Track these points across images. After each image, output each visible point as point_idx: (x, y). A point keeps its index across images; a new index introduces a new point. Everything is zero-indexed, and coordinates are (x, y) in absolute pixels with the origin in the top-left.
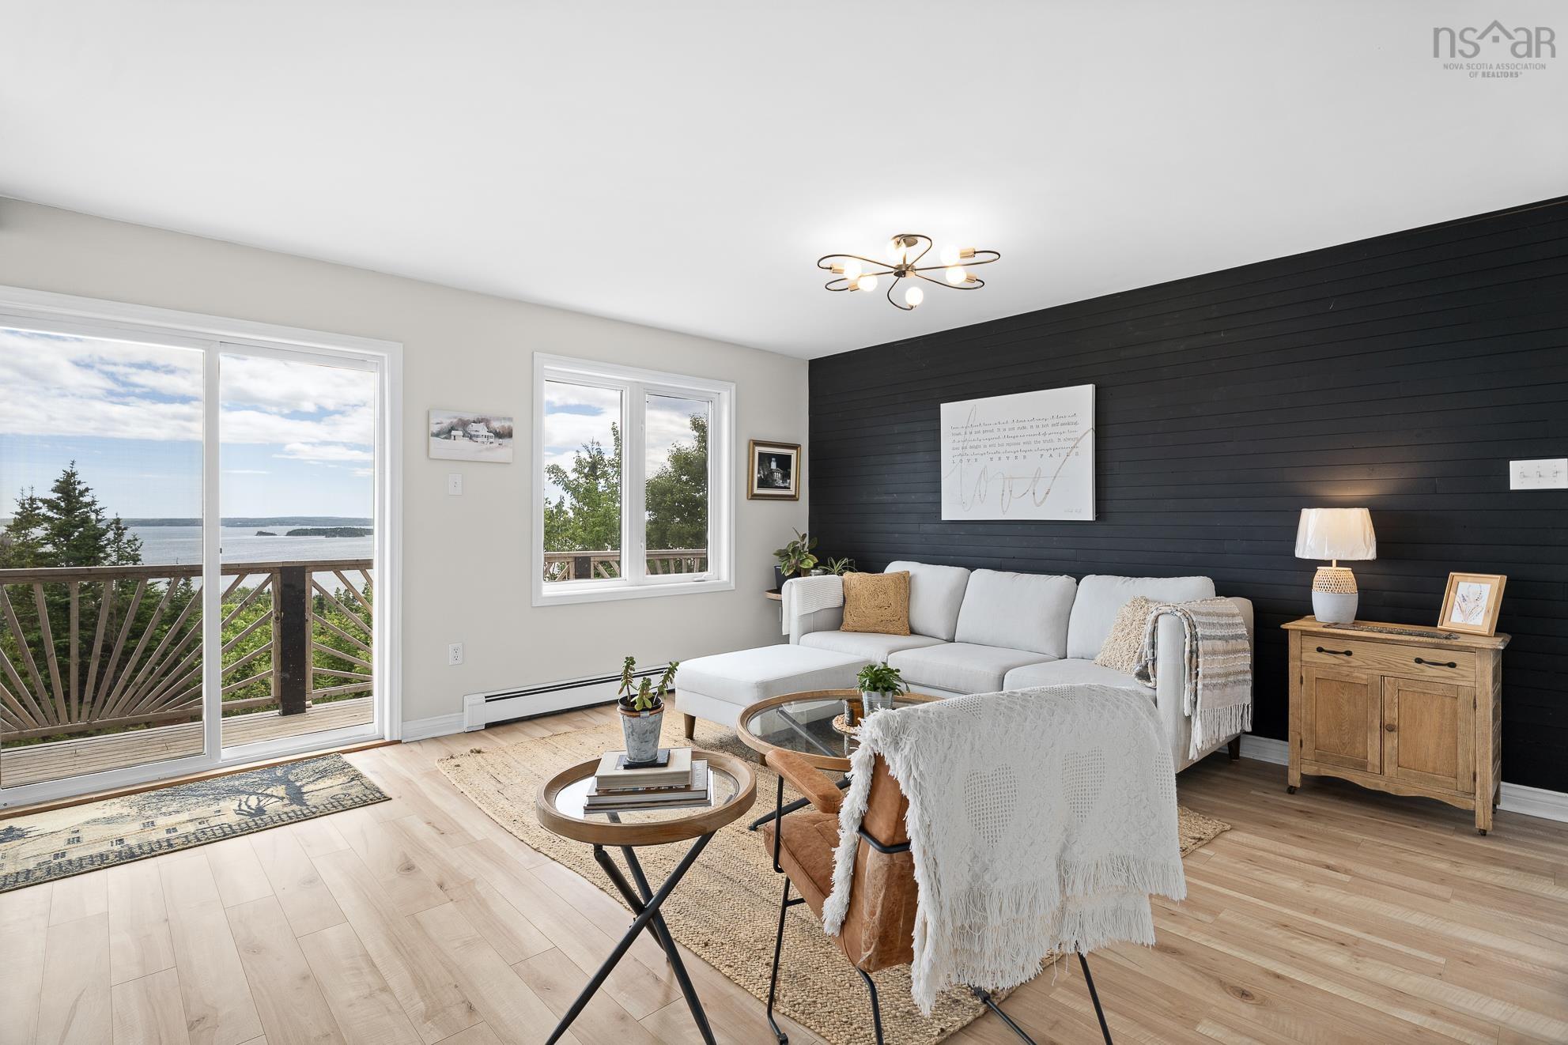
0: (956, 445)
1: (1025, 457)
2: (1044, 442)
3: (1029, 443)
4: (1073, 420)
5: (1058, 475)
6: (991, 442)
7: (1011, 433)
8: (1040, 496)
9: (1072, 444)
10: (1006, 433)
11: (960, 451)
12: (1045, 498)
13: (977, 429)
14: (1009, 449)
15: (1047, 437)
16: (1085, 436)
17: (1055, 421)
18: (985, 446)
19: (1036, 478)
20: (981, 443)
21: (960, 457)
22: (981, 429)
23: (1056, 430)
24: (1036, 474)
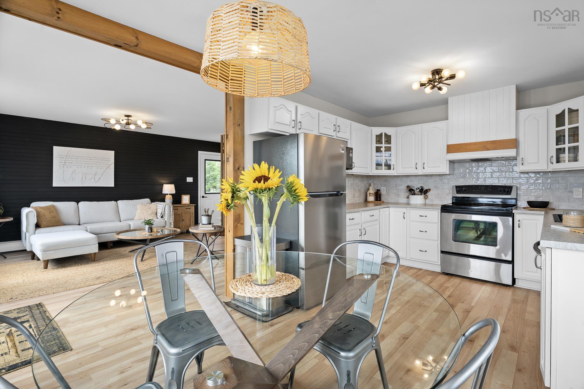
0: (61, 161)
1: (91, 168)
2: (99, 164)
3: (93, 164)
4: (108, 159)
5: (103, 174)
6: (78, 162)
7: (86, 160)
8: (96, 180)
9: (108, 166)
10: (84, 160)
11: (63, 163)
12: (98, 180)
13: (71, 157)
14: (85, 165)
15: (99, 163)
16: (112, 165)
17: (102, 159)
18: (75, 163)
19: (95, 175)
20: (73, 162)
21: (63, 166)
22: (74, 157)
23: (103, 161)
24: (96, 173)
